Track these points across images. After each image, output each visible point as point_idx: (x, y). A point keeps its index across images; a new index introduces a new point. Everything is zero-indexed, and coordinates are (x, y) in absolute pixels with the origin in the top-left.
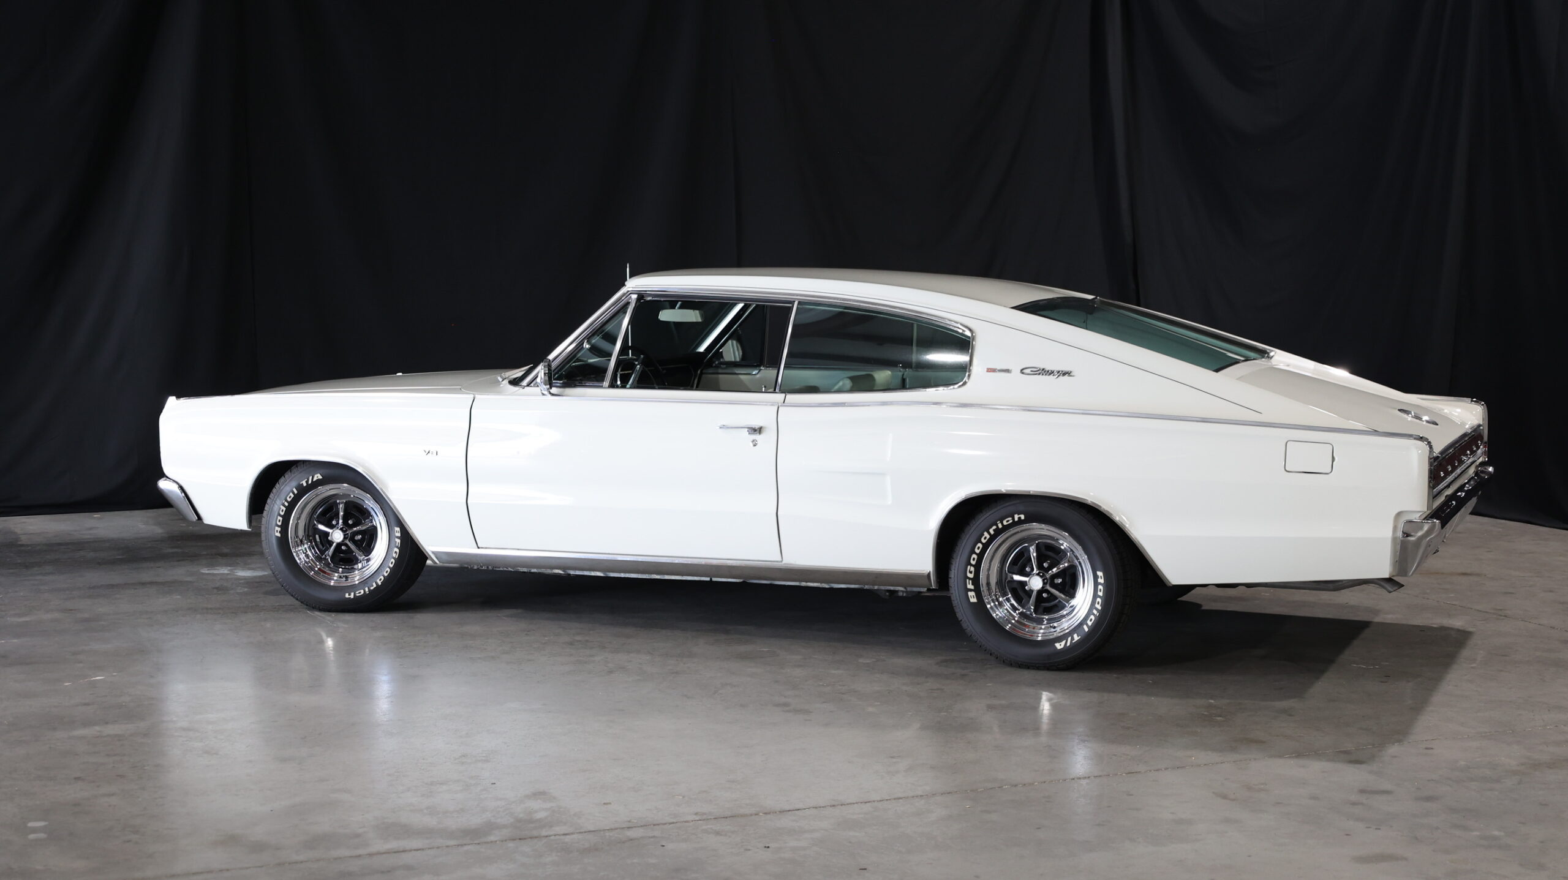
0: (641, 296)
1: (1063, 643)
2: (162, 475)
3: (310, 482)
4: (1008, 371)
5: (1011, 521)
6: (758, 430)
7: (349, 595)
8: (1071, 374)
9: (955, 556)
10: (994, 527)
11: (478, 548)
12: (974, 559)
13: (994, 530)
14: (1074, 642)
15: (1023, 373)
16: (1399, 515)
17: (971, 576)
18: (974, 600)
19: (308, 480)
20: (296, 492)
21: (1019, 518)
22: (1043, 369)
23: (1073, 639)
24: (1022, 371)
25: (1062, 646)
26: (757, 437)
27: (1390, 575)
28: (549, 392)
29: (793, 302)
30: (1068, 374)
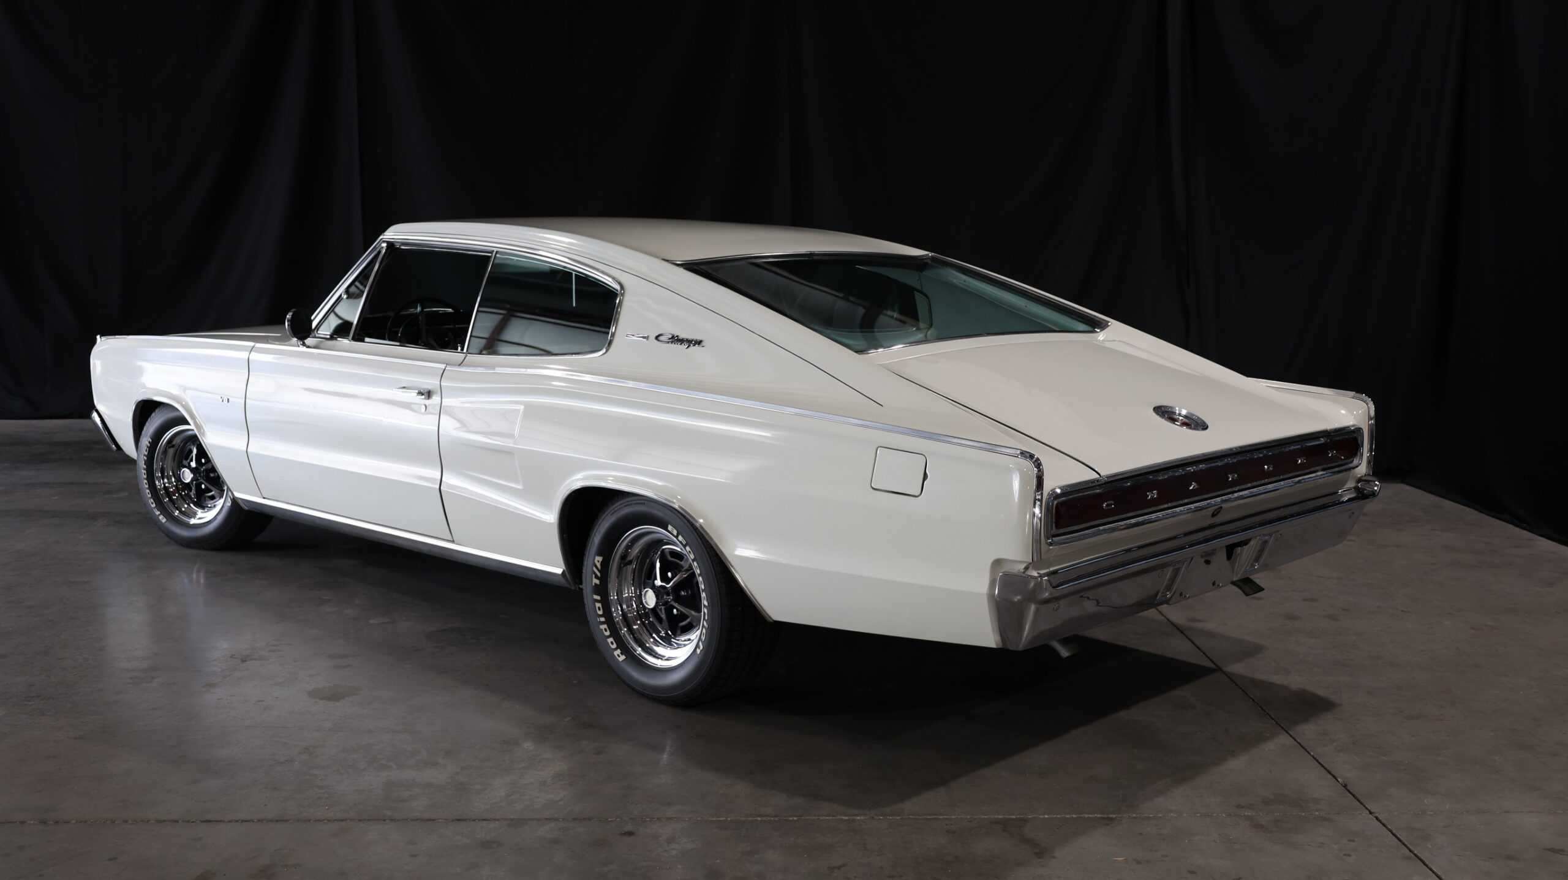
0: (391, 245)
2: (92, 407)
4: (644, 337)
6: (429, 394)
8: (703, 344)
11: (264, 498)
15: (658, 340)
16: (997, 563)
22: (677, 336)
24: (657, 338)
26: (427, 402)
27: (997, 645)
28: (304, 344)
29: (491, 252)
30: (699, 343)
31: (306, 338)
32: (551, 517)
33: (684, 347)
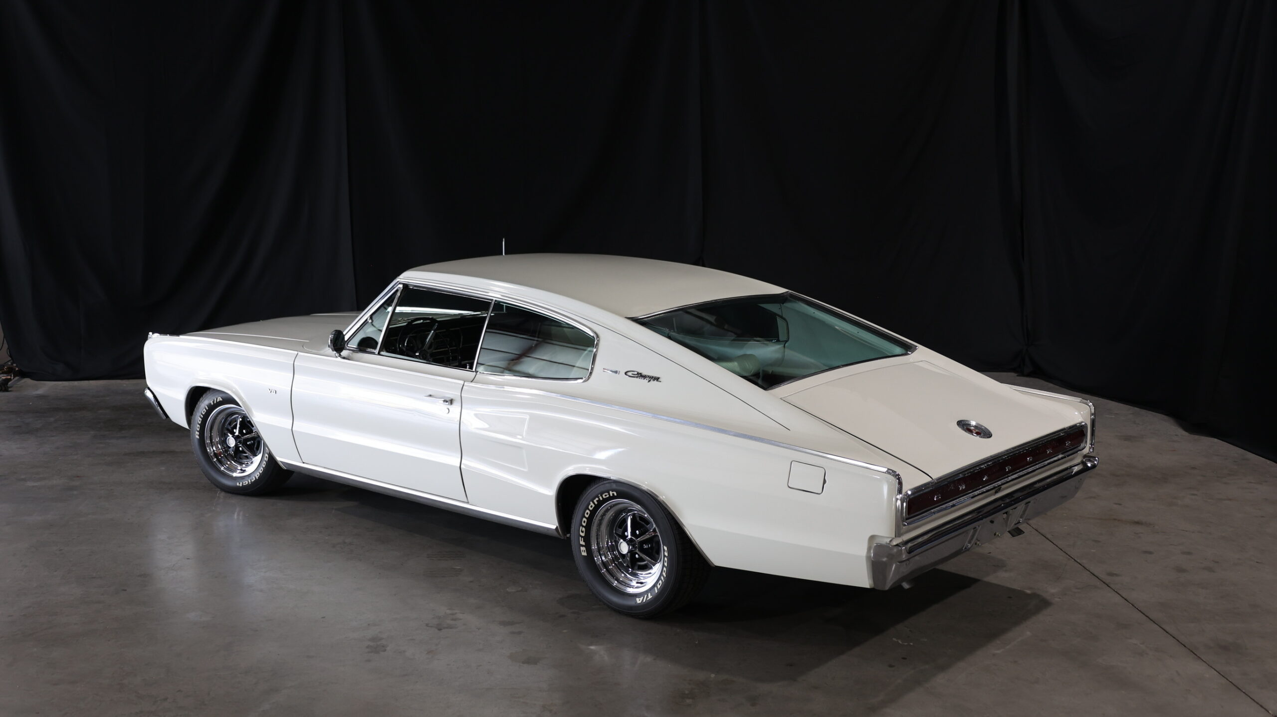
0: (406, 286)
1: (641, 599)
2: (145, 386)
3: (215, 402)
4: (616, 372)
5: (608, 496)
6: (451, 402)
7: (239, 484)
8: (659, 380)
9: (573, 517)
10: (597, 499)
11: (304, 463)
12: (584, 522)
13: (597, 501)
14: (648, 599)
15: (627, 375)
16: (872, 538)
17: (583, 534)
18: (584, 554)
19: (214, 400)
20: (207, 408)
21: (613, 494)
22: (641, 373)
23: (647, 597)
24: (626, 373)
25: (640, 602)
26: (449, 407)
27: (870, 586)
28: (340, 355)
29: (492, 300)
30: (657, 379)
31: (341, 351)
32: (550, 492)
33: (646, 381)
